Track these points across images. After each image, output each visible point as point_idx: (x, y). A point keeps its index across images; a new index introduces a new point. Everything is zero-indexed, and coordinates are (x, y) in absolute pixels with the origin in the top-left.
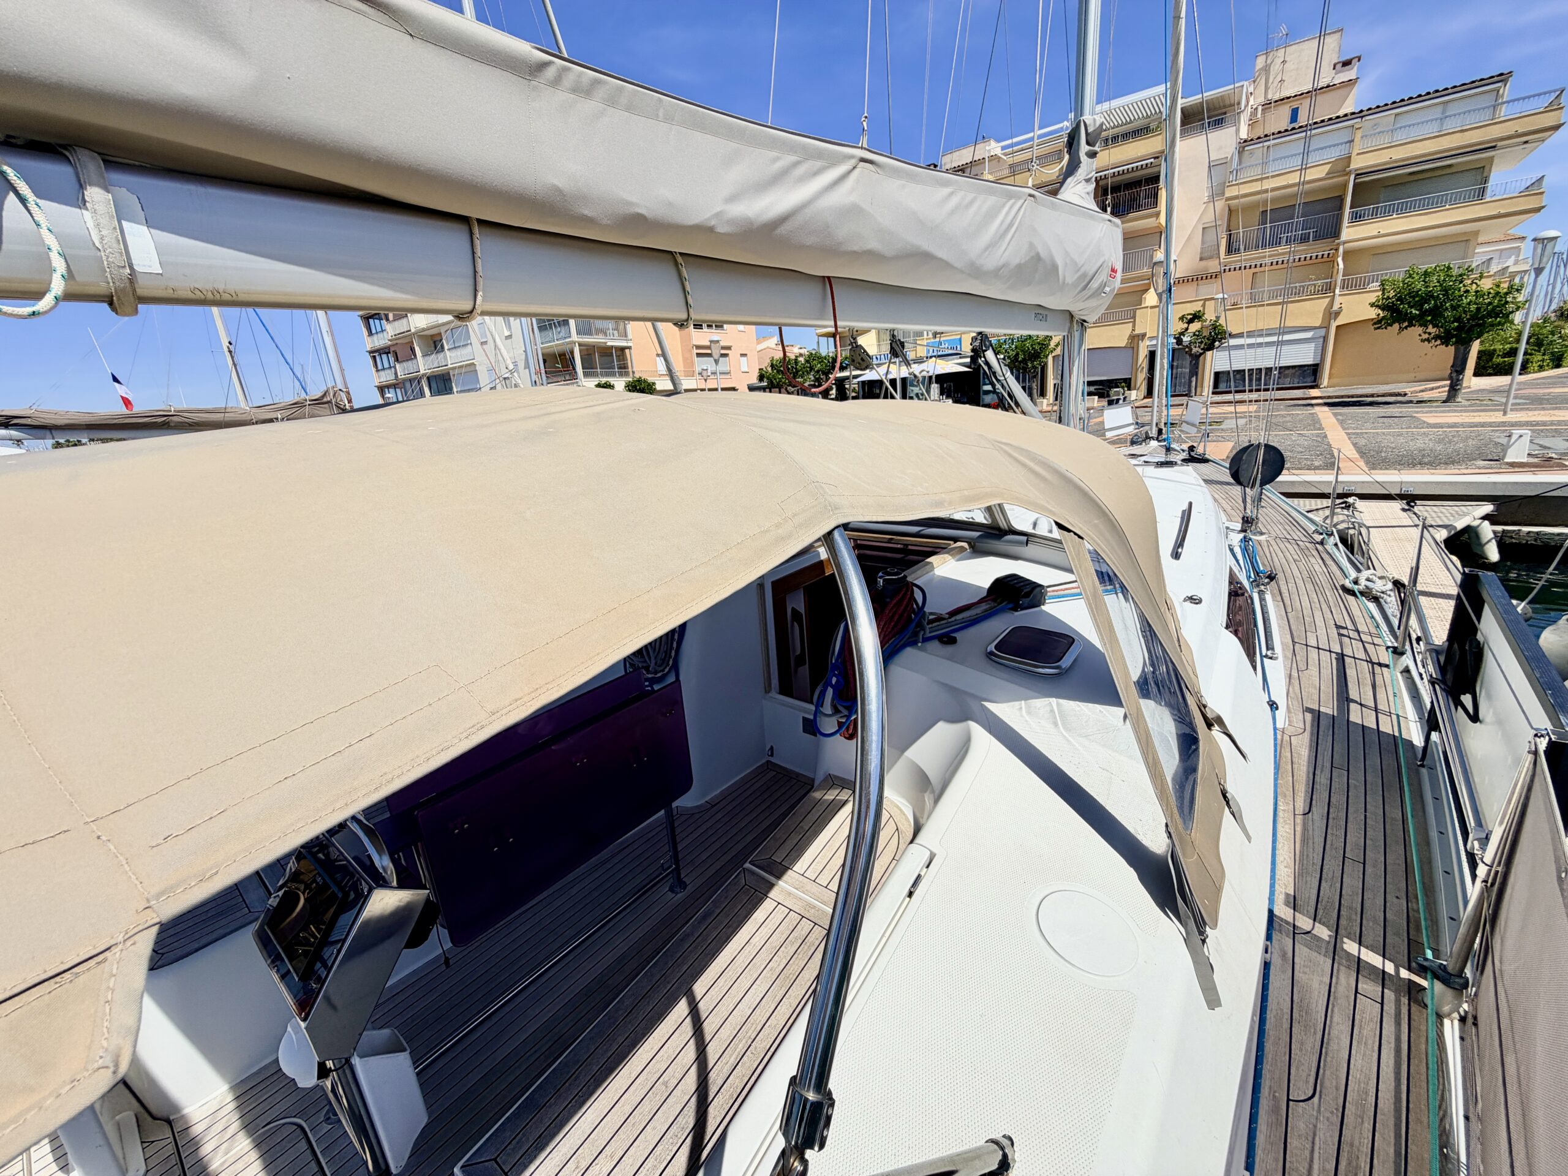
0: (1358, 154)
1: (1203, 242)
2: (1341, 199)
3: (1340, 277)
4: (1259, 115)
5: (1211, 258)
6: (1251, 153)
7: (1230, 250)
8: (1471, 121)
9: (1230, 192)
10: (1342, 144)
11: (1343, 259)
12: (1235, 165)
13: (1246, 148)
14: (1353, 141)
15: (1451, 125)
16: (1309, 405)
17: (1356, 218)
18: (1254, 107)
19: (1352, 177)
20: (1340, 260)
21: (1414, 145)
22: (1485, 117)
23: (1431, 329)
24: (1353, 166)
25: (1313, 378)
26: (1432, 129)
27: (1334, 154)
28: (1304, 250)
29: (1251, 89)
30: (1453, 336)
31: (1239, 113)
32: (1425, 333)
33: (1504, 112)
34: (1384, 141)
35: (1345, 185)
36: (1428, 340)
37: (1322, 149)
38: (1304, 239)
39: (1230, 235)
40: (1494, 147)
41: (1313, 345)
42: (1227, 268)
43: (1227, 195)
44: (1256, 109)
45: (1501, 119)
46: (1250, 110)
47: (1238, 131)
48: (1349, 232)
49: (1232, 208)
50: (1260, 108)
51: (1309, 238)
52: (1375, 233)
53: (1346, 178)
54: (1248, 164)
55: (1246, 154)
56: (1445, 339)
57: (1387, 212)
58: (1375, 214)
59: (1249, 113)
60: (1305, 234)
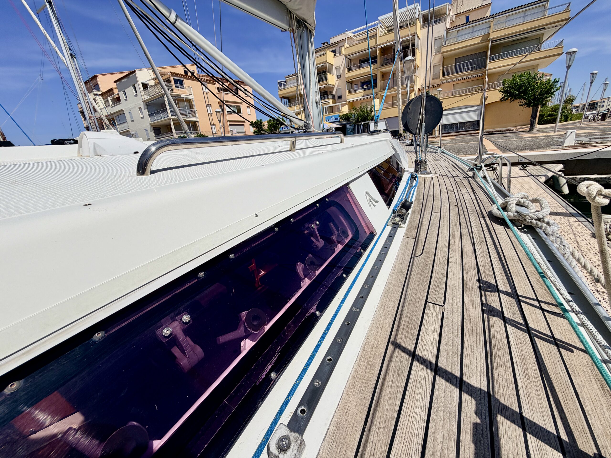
0: (493, 32)
1: (434, 72)
2: (486, 52)
3: (487, 84)
4: (454, 19)
5: (437, 78)
6: (451, 33)
7: (444, 75)
8: (535, 17)
9: (443, 50)
10: (486, 28)
11: (488, 77)
12: (445, 38)
13: (449, 32)
14: (490, 27)
15: (528, 19)
17: (492, 59)
19: (490, 42)
20: (486, 77)
21: (514, 28)
22: (540, 15)
23: (523, 100)
24: (490, 37)
25: (477, 126)
26: (520, 21)
27: (484, 32)
28: (473, 73)
29: (450, 8)
30: (532, 103)
31: (446, 17)
32: (521, 102)
33: (547, 13)
34: (503, 26)
35: (488, 46)
36: (522, 105)
37: (478, 30)
38: (473, 69)
39: (444, 68)
40: (544, 28)
41: (477, 112)
42: (443, 82)
43: (442, 51)
44: (453, 16)
45: (547, 16)
46: (450, 17)
47: (445, 24)
48: (489, 66)
49: (444, 57)
51: (474, 69)
52: (500, 66)
53: (488, 43)
54: (450, 38)
55: (449, 34)
56: (528, 105)
57: (504, 56)
58: (499, 57)
59: (450, 18)
60: (473, 67)
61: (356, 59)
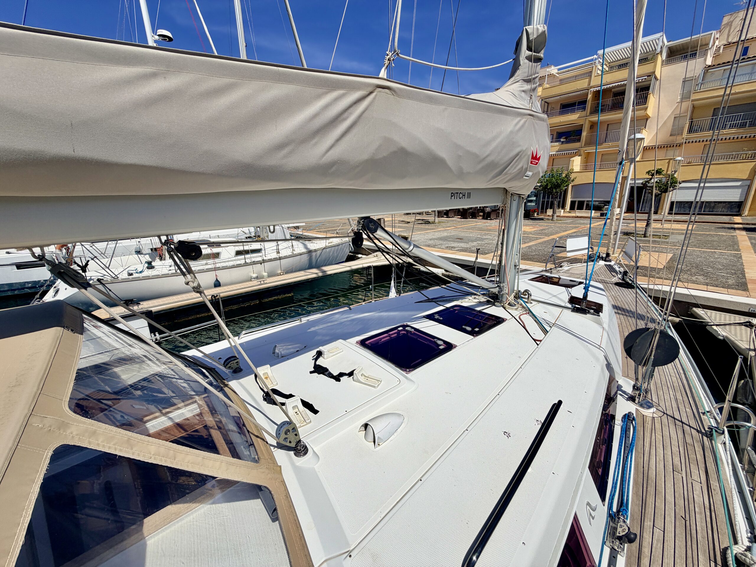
1: (673, 126)
4: (721, 51)
5: (677, 135)
6: (713, 73)
7: (690, 131)
9: (693, 97)
12: (700, 81)
13: (709, 71)
16: (732, 228)
18: (718, 46)
25: (738, 209)
28: (743, 132)
29: (718, 36)
31: (708, 50)
38: (743, 126)
39: (692, 122)
41: (740, 190)
42: (687, 141)
44: (720, 47)
46: (715, 48)
47: (705, 60)
49: (695, 106)
50: (722, 47)
51: (746, 125)
54: (710, 80)
55: (709, 74)
59: (714, 50)
60: (744, 122)
61: (556, 102)
